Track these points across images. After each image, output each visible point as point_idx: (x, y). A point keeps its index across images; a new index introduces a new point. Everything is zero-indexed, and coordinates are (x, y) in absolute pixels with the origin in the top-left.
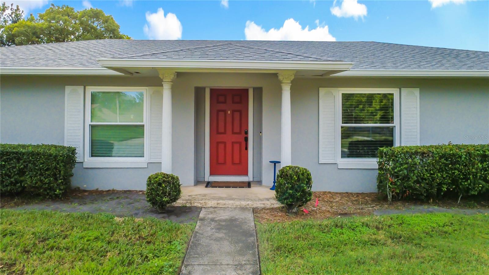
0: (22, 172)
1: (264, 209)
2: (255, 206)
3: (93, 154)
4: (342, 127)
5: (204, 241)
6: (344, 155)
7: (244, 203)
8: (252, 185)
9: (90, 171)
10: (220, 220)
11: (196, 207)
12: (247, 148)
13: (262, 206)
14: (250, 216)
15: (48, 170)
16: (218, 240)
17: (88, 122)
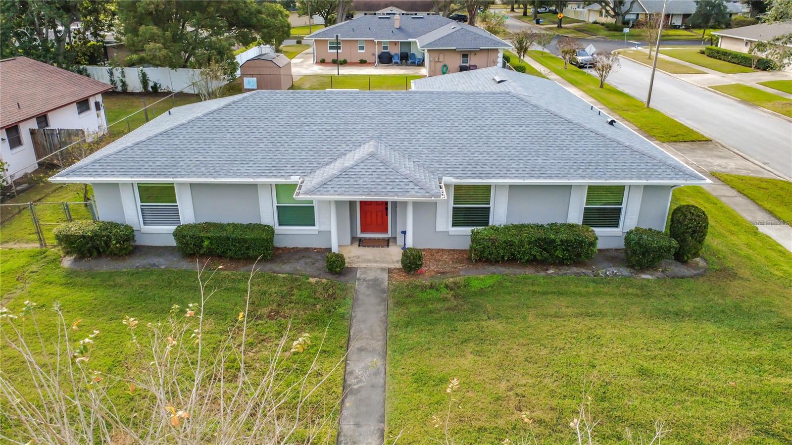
0: (248, 248)
1: (395, 269)
2: (389, 267)
3: (280, 224)
4: (453, 207)
5: (360, 297)
6: (454, 225)
7: (383, 265)
8: (390, 244)
9: (280, 236)
10: (369, 280)
11: (354, 268)
12: (387, 215)
13: (394, 267)
14: (385, 276)
15: (262, 247)
16: (368, 296)
17: (276, 204)
